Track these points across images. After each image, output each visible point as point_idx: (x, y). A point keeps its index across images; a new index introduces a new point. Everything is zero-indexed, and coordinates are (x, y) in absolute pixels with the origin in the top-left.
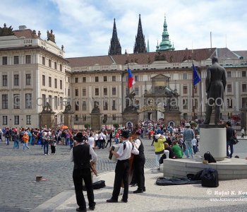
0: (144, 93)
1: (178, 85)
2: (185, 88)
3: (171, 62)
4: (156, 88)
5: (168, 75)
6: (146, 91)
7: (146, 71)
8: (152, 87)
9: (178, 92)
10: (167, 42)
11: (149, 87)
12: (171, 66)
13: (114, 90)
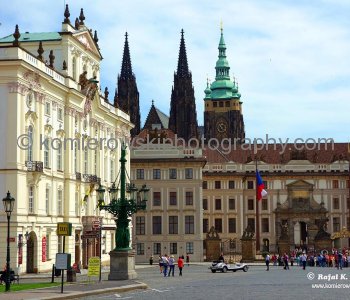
0: (275, 207)
1: (326, 197)
2: (336, 202)
3: (314, 162)
4: (294, 200)
5: (311, 181)
6: (278, 204)
7: (279, 175)
8: (288, 199)
9: (326, 206)
10: (228, 84)
11: (283, 198)
12: (314, 167)
13: (232, 202)
